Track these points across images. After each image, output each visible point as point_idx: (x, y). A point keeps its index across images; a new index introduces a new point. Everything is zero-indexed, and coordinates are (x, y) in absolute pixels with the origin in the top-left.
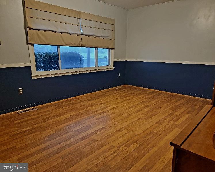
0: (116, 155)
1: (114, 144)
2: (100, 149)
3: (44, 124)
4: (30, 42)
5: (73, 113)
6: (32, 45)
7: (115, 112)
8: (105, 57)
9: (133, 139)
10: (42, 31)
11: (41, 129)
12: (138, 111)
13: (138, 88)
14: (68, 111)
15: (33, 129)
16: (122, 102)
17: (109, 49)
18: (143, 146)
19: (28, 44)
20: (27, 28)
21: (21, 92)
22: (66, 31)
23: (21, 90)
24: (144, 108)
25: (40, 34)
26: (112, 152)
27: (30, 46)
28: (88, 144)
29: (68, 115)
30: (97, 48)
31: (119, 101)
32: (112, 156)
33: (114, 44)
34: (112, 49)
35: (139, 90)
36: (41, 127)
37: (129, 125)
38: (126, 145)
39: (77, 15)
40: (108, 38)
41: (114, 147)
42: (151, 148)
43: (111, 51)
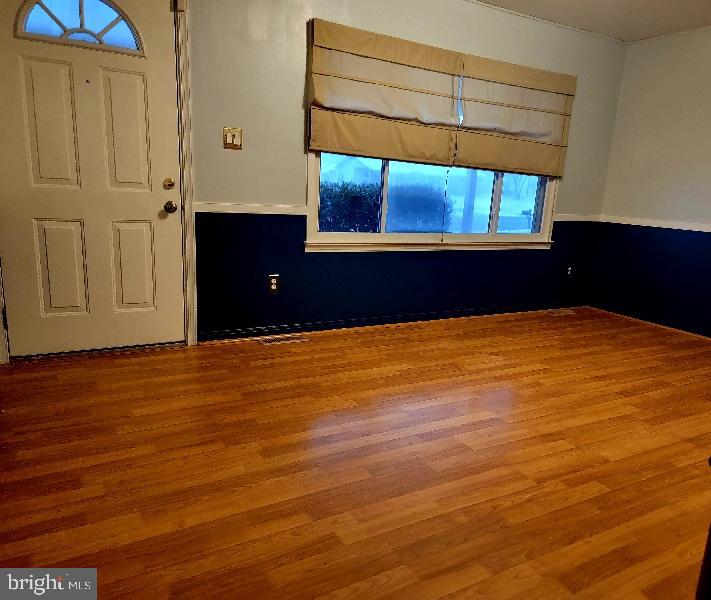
0: (529, 501)
1: (525, 470)
2: (480, 472)
3: (324, 381)
4: (313, 146)
5: (405, 366)
6: (318, 153)
7: (539, 385)
8: (524, 213)
9: (592, 471)
10: (346, 115)
11: (316, 391)
12: (624, 393)
13: (636, 324)
14: (390, 358)
15: (298, 387)
16: (567, 358)
17: (544, 179)
18: (625, 496)
19: (308, 149)
20: (311, 104)
21: (274, 287)
22: (415, 116)
23: (274, 281)
24: (648, 388)
25: (340, 123)
26: (517, 489)
27: (312, 156)
28: (446, 453)
29: (391, 369)
30: (503, 172)
31: (557, 353)
32: (517, 500)
33: (561, 163)
34: (553, 178)
35: (639, 331)
36: (317, 386)
37: (582, 429)
38: (562, 481)
39: (453, 65)
40: (542, 140)
41: (524, 477)
42: (651, 508)
43: (551, 186)
